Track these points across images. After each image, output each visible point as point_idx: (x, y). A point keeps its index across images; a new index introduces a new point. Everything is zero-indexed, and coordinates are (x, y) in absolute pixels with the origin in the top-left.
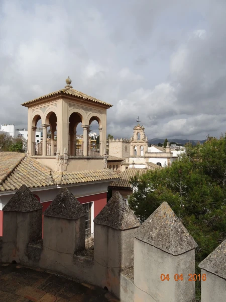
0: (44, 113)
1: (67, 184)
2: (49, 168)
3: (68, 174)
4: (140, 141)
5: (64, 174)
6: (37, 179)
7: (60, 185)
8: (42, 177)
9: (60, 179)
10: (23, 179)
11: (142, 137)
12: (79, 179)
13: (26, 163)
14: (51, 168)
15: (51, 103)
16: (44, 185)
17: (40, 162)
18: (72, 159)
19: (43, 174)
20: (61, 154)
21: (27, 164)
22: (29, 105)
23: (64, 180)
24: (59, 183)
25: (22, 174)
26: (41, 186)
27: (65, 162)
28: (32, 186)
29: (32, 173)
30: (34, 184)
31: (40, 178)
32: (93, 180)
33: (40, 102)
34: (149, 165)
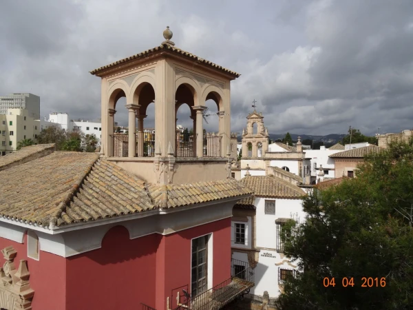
0: (130, 85)
1: (177, 206)
2: (142, 179)
3: (174, 188)
4: (257, 135)
5: (169, 188)
6: (124, 198)
7: (165, 209)
8: (132, 194)
9: (165, 199)
10: (101, 198)
11: (260, 129)
12: (193, 197)
13: (101, 169)
14: (146, 178)
15: (144, 68)
16: (140, 209)
17: (124, 168)
18: (181, 162)
19: (133, 189)
20: (163, 155)
21: (103, 171)
22: (103, 72)
23: (170, 200)
24: (164, 206)
25: (98, 190)
26: (133, 211)
27: (170, 168)
28: (119, 213)
29: (114, 187)
30: (121, 208)
31: (130, 197)
32: (216, 198)
33: (123, 66)
34: (275, 171)
